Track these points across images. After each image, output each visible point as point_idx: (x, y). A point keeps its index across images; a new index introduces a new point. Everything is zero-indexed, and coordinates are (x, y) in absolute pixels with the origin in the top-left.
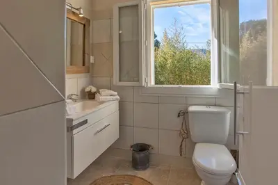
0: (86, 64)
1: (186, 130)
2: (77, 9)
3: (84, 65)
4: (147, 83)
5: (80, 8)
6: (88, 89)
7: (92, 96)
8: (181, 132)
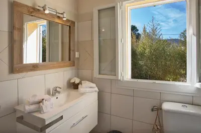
0: (71, 59)
1: (160, 126)
2: (61, 14)
3: (70, 60)
4: (123, 77)
5: (64, 13)
6: (72, 81)
7: (75, 86)
8: (154, 128)
